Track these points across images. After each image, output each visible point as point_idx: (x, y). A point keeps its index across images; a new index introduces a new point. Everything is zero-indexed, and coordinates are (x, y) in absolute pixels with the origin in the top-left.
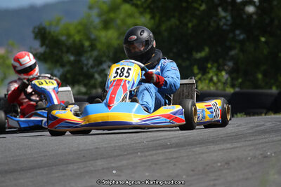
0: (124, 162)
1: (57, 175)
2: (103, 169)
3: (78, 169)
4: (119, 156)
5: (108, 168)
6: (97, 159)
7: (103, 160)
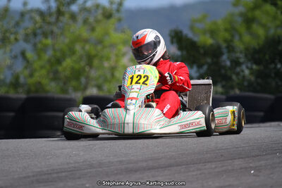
0: (263, 163)
1: (194, 173)
2: (241, 169)
3: (216, 167)
4: (258, 156)
5: (246, 168)
6: (235, 159)
7: (241, 160)
